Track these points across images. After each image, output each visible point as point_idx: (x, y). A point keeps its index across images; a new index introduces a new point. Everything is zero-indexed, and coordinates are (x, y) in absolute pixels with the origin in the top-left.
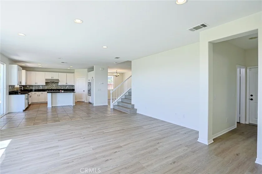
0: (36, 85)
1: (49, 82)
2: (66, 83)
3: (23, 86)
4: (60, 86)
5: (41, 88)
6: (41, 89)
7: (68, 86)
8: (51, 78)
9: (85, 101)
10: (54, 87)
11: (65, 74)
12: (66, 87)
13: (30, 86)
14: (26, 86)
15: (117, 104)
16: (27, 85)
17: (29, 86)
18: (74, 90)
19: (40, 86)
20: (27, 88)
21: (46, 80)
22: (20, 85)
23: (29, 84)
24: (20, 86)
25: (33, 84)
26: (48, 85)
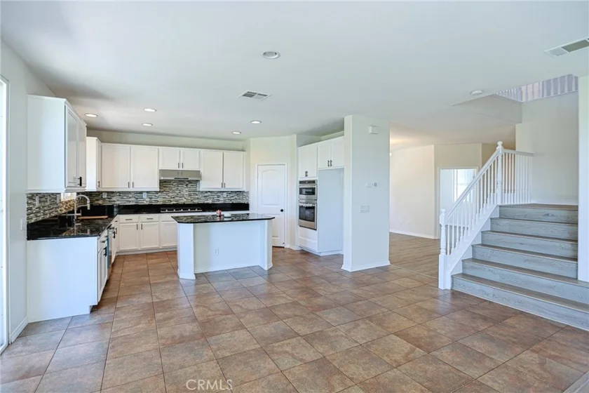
0: (131, 189)
1: (169, 181)
2: (223, 185)
3: (90, 194)
4: (202, 192)
5: (146, 201)
6: (145, 203)
7: (225, 195)
8: (176, 168)
9: (287, 246)
10: (184, 196)
11: (220, 153)
12: (219, 197)
13: (110, 193)
14: (98, 194)
15: (461, 272)
16: (102, 192)
17: (108, 192)
18: (245, 207)
19: (141, 193)
20: (100, 202)
21: (162, 172)
22: (81, 189)
23: (106, 186)
24: (78, 194)
25: (122, 187)
26: (167, 189)
